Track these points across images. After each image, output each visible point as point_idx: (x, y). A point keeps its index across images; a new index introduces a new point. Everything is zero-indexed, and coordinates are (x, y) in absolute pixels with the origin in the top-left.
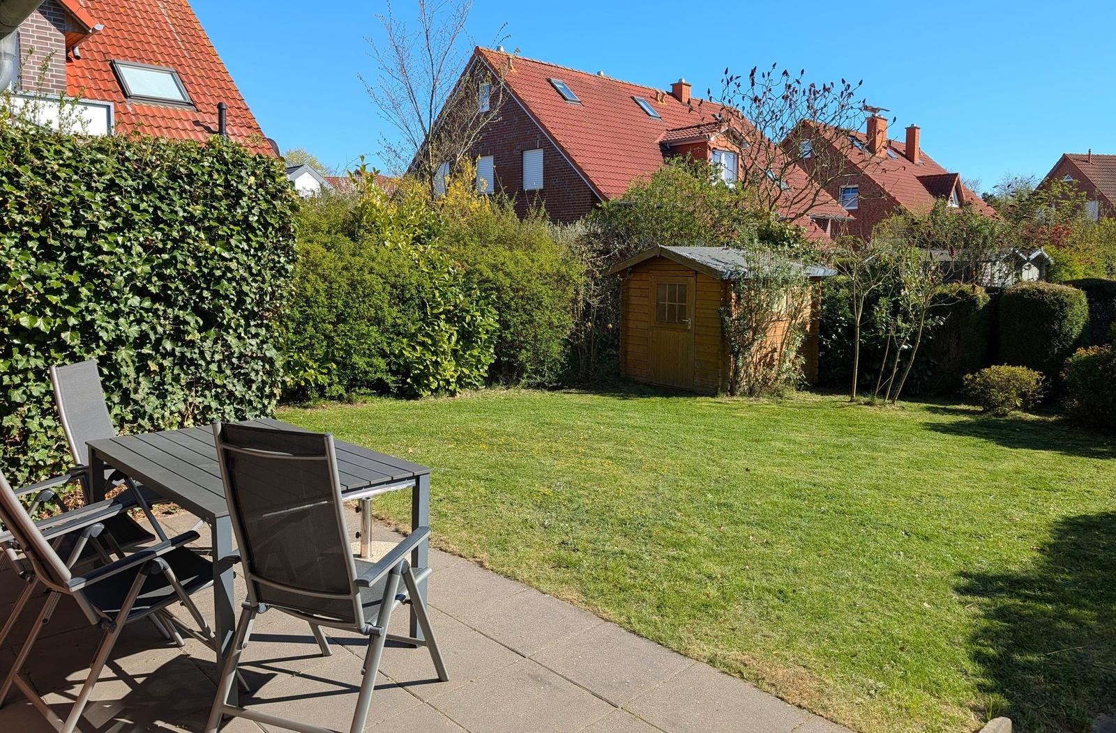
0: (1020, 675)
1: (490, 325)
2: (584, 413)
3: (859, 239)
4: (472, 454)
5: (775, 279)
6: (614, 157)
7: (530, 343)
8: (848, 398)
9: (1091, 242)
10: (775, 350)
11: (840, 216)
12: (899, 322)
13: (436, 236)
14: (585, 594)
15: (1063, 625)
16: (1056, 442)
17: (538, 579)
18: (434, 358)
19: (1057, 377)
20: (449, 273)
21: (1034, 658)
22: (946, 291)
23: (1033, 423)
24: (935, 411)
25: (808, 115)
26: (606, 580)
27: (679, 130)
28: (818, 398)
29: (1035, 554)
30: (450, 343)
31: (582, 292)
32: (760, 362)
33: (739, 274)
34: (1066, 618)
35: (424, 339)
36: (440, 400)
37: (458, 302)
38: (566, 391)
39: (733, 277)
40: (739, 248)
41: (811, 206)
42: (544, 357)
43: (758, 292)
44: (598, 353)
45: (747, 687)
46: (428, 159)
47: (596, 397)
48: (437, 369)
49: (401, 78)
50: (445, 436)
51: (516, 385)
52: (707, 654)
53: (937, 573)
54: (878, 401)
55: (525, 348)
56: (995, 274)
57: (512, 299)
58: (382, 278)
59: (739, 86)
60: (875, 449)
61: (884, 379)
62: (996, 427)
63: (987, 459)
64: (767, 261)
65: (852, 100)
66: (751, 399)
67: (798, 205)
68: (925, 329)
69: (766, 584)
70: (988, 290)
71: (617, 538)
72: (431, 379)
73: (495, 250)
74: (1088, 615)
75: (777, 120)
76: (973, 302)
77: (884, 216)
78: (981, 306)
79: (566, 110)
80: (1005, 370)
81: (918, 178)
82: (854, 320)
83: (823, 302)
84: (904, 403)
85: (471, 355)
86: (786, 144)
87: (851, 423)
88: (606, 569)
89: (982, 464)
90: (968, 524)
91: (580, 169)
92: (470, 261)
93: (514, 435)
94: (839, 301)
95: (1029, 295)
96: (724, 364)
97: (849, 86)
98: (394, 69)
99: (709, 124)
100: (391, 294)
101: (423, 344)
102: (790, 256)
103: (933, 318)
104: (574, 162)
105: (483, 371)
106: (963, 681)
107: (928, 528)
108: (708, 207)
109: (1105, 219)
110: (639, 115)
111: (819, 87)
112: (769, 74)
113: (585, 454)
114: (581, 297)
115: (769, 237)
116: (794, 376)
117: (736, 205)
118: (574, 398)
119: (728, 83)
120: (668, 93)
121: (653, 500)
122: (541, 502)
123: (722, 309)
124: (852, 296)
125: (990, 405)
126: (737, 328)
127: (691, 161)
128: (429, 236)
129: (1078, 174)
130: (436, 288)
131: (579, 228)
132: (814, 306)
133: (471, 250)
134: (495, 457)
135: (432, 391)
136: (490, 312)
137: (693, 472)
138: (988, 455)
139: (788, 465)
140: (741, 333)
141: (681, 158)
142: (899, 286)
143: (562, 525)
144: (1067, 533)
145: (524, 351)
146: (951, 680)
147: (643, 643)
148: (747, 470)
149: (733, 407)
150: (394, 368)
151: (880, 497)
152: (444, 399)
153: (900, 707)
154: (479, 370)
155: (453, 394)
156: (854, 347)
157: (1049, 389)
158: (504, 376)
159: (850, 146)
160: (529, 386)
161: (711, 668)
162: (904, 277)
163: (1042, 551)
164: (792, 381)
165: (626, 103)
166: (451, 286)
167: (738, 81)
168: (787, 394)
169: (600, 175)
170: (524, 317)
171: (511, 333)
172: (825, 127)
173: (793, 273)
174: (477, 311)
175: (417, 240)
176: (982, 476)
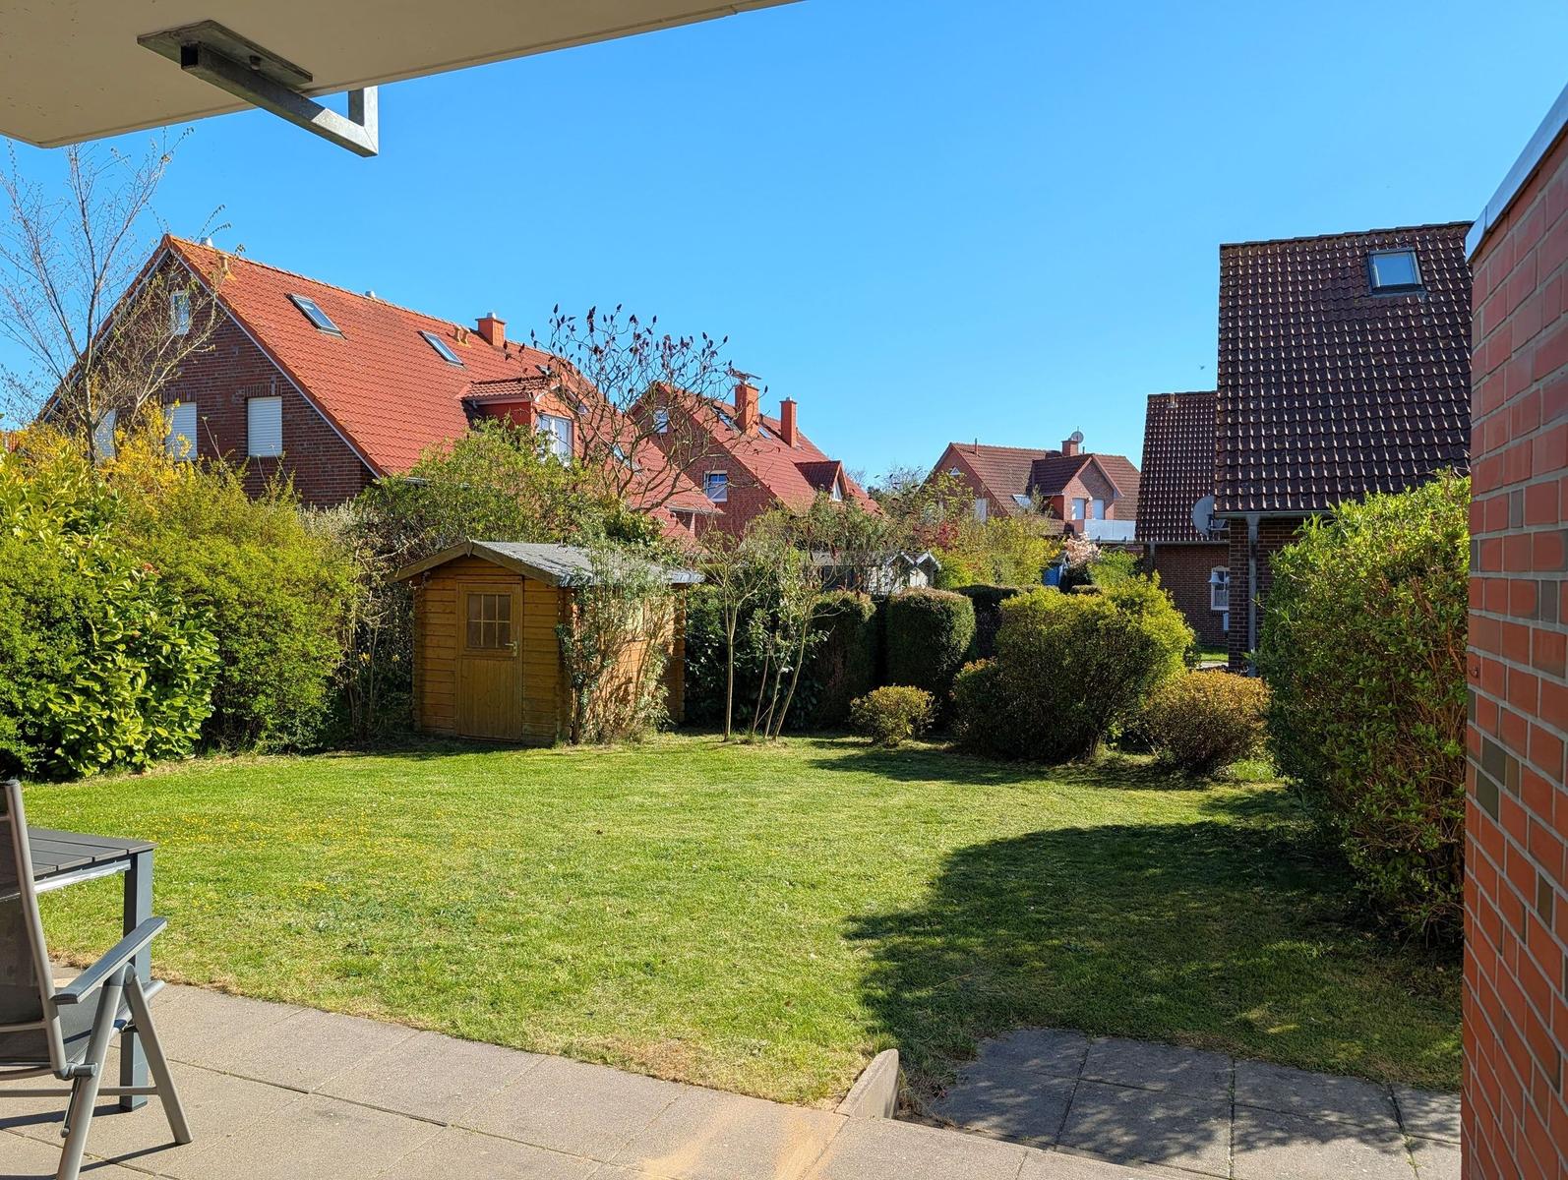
0: (908, 1012)
1: (203, 658)
2: (362, 781)
3: (729, 536)
4: (186, 850)
5: (629, 587)
6: (395, 416)
7: (271, 685)
8: (721, 737)
9: (978, 545)
10: (630, 680)
11: (706, 510)
12: (778, 640)
13: (106, 520)
14: (387, 1003)
15: (952, 956)
16: (948, 771)
17: (316, 995)
18: (106, 714)
19: (947, 698)
20: (132, 578)
21: (923, 993)
22: (828, 600)
23: (925, 752)
24: (821, 745)
25: (663, 375)
26: (418, 981)
27: (489, 383)
28: (686, 740)
29: (925, 889)
30: (134, 689)
31: (354, 606)
32: (611, 696)
33: (581, 579)
34: (952, 947)
35: (86, 683)
36: (116, 780)
37: (148, 623)
38: (330, 754)
39: (573, 584)
40: (579, 545)
41: (671, 494)
42: (295, 705)
43: (607, 605)
44: (381, 696)
45: (612, 1072)
46: (84, 402)
47: (379, 759)
48: (111, 731)
49: (32, 270)
50: (134, 829)
51: (248, 750)
52: (560, 1044)
53: (824, 921)
54: (756, 738)
55: (263, 692)
56: (882, 581)
57: (241, 618)
58: (10, 586)
59: (573, 330)
60: (754, 794)
61: (762, 711)
62: (886, 759)
63: (877, 795)
64: (618, 564)
65: (716, 361)
66: (600, 746)
67: (653, 493)
68: (807, 646)
69: (627, 958)
70: (874, 598)
71: (427, 931)
72: (100, 746)
73: (211, 544)
74: (975, 943)
75: (624, 379)
76: (858, 612)
77: (758, 512)
78: (867, 617)
79: (318, 343)
80: (893, 691)
81: (796, 464)
82: (725, 638)
83: (689, 617)
84: (786, 739)
85: (171, 707)
86: (636, 412)
87: (726, 767)
88: (416, 968)
89: (872, 801)
90: (857, 866)
91: (343, 430)
92: (168, 560)
93: (254, 818)
94: (708, 614)
95: (916, 603)
96: (564, 702)
97: (711, 342)
98: (23, 256)
99: (532, 378)
100: (26, 613)
101: (85, 692)
102: (646, 557)
103: (816, 633)
104: (333, 419)
105: (193, 731)
106: (852, 1026)
107: (815, 875)
108: (536, 491)
109: (992, 518)
110: (430, 358)
111: (676, 341)
112: (612, 318)
113: (369, 835)
114: (353, 614)
115: (619, 532)
116: (655, 713)
117: (574, 488)
118: (345, 763)
119: (559, 325)
120: (472, 331)
121: (475, 880)
122: (310, 900)
123: (560, 627)
124: (723, 608)
125: (880, 735)
126: (580, 654)
127: (511, 427)
128: (94, 521)
129: (964, 466)
130: (110, 602)
131: (345, 515)
132: (677, 620)
133: (170, 543)
134: (228, 849)
135: (103, 766)
136: (203, 638)
137: (527, 842)
138: (878, 791)
139: (651, 821)
140: (585, 658)
141: (496, 422)
142: (777, 595)
143: (345, 924)
144: (956, 864)
145: (262, 697)
146: (839, 1027)
147: (476, 1046)
148: (599, 832)
149: (578, 758)
150: (31, 732)
151: (761, 846)
152: (124, 778)
153: (785, 1060)
154: (184, 730)
155: (139, 769)
156: (727, 672)
157: (940, 711)
158: (228, 737)
159: (715, 419)
160: (270, 750)
161: (567, 1060)
162: (783, 583)
163: (932, 885)
164: (652, 721)
165: (411, 340)
166: (135, 599)
167: (571, 323)
168: (646, 737)
169: (373, 439)
170: (262, 644)
171: (241, 671)
172: (684, 392)
173: (650, 578)
174: (182, 636)
175: (73, 526)
176: (872, 814)
